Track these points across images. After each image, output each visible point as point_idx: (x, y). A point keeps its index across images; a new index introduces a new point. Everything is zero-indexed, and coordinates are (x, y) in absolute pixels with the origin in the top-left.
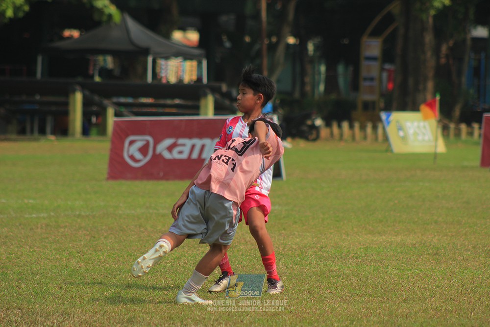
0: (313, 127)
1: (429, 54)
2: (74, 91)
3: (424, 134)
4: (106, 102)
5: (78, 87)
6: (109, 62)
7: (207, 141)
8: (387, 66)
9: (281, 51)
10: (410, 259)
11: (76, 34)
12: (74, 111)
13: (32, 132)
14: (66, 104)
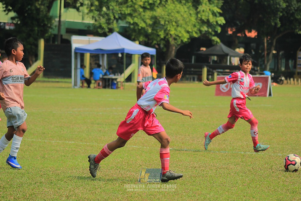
0: (281, 80)
2: (204, 67)
4: (214, 71)
6: (215, 58)
9: (271, 55)
11: (204, 49)
12: (204, 74)
13: (190, 80)
14: (201, 72)
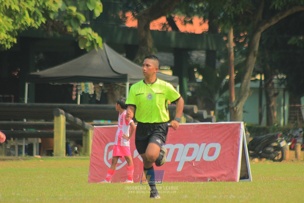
2: (58, 115)
4: (87, 124)
5: (62, 111)
7: (180, 146)
12: (59, 132)
13: (20, 153)
14: (52, 127)
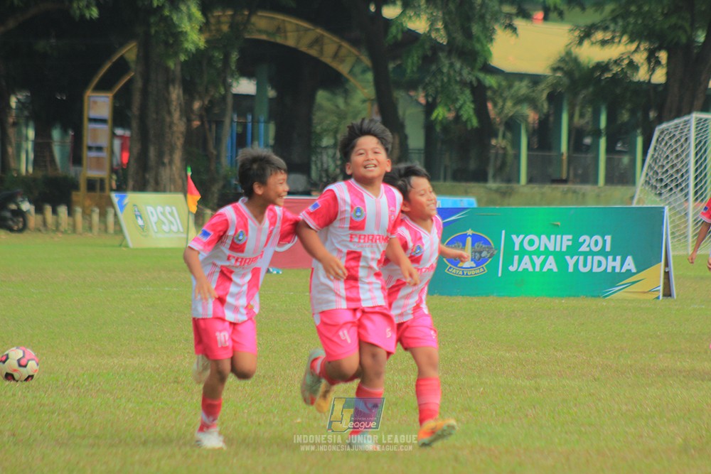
0: (19, 213)
1: (176, 115)
3: (171, 223)
8: (119, 132)
10: (152, 388)
